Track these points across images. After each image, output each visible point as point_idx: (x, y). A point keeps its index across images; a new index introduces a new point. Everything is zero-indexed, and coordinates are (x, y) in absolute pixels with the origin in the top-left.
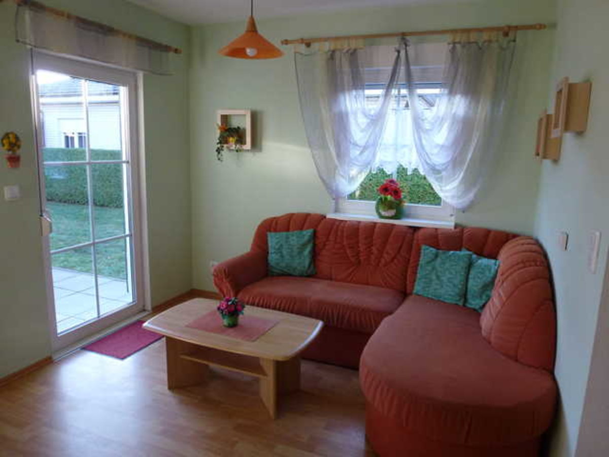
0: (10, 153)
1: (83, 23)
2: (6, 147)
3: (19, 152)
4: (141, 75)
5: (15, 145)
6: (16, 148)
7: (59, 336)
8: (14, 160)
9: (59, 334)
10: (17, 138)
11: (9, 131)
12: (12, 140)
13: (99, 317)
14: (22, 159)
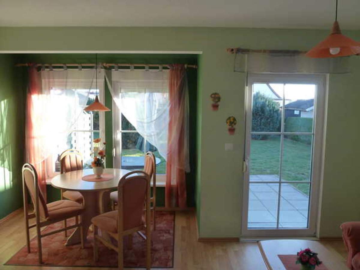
0: (231, 126)
1: (275, 52)
2: (229, 123)
3: (235, 127)
4: (328, 75)
5: (233, 123)
6: (233, 125)
7: (248, 229)
8: (232, 130)
9: (248, 228)
10: (234, 119)
11: (231, 116)
12: (232, 120)
13: (277, 228)
14: (236, 130)
